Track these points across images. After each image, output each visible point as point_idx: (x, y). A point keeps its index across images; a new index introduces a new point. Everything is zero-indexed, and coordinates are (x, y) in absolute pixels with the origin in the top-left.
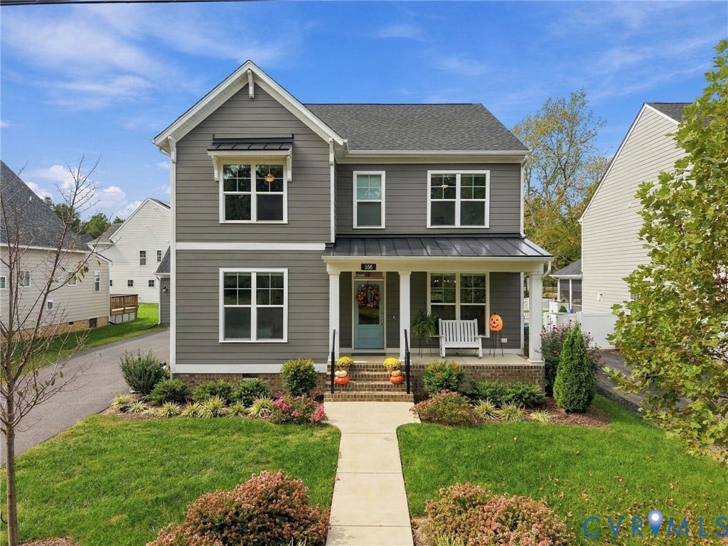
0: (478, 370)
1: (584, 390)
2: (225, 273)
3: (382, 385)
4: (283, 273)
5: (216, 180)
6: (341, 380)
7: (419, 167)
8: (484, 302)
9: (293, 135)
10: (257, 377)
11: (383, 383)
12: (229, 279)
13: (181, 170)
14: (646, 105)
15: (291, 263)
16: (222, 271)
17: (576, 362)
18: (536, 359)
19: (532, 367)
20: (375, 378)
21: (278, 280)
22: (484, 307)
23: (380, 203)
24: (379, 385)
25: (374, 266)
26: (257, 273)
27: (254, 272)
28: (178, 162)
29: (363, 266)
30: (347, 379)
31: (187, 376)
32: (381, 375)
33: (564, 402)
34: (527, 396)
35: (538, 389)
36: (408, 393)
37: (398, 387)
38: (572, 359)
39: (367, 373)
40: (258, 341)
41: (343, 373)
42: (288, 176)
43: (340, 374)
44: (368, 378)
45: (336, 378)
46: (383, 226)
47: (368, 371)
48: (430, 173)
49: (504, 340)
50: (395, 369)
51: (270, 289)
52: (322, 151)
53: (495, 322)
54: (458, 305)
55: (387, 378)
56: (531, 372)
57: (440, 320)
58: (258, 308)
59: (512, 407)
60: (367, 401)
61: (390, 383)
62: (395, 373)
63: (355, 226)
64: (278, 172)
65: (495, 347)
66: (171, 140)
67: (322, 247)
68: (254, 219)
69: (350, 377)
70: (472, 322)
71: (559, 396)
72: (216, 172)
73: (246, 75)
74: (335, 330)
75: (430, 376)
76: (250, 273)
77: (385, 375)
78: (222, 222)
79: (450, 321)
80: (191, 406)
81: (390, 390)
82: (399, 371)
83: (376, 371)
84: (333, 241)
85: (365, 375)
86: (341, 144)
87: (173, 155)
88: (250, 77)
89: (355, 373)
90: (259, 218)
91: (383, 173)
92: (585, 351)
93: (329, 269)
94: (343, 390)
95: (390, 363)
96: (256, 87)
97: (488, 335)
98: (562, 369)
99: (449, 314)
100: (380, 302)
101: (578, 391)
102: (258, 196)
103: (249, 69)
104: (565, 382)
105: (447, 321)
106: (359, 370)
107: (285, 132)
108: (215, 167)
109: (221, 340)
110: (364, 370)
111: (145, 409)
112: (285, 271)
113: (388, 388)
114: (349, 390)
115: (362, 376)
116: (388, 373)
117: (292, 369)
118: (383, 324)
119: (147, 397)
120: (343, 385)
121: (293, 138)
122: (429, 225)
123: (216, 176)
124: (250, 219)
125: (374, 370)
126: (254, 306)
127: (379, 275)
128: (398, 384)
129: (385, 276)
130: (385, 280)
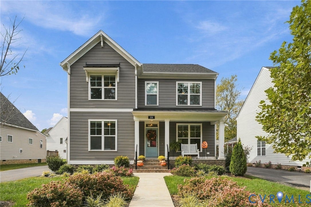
0: (197, 162)
1: (243, 166)
2: (91, 122)
5: (87, 81)
6: (140, 164)
7: (173, 80)
8: (200, 137)
11: (158, 166)
12: (93, 124)
13: (72, 78)
14: (263, 68)
15: (119, 117)
16: (89, 120)
17: (239, 154)
18: (222, 156)
19: (220, 160)
20: (154, 164)
21: (113, 125)
22: (200, 139)
23: (156, 95)
24: (156, 167)
25: (154, 117)
26: (105, 122)
27: (103, 121)
28: (71, 74)
29: (149, 117)
30: (142, 164)
31: (75, 165)
32: (157, 163)
33: (234, 172)
34: (219, 169)
35: (222, 167)
36: (168, 169)
37: (164, 167)
38: (237, 153)
40: (105, 151)
41: (141, 161)
42: (117, 80)
43: (139, 162)
44: (152, 164)
45: (137, 164)
46: (158, 105)
48: (177, 82)
49: (208, 153)
51: (110, 128)
52: (131, 70)
53: (204, 144)
54: (189, 138)
55: (159, 164)
56: (220, 162)
57: (182, 144)
58: (105, 137)
59: (212, 172)
60: (151, 172)
61: (161, 166)
62: (162, 161)
63: (146, 105)
64: (113, 78)
65: (204, 156)
66: (68, 64)
67: (131, 110)
68: (103, 99)
69: (144, 164)
70: (195, 145)
71: (232, 169)
72: (87, 78)
73: (100, 36)
74: (137, 145)
75: (178, 162)
76: (101, 122)
78: (90, 100)
79: (186, 145)
80: (75, 173)
82: (164, 161)
84: (136, 108)
85: (150, 163)
86: (140, 66)
87: (69, 71)
88: (101, 38)
89: (146, 162)
90: (105, 98)
91: (158, 82)
92: (243, 150)
93: (135, 118)
94: (141, 168)
95: (161, 158)
96: (104, 43)
97: (201, 151)
98: (233, 158)
99: (185, 142)
100: (157, 137)
101: (240, 166)
102: (105, 89)
103: (101, 34)
104: (234, 163)
105: (185, 145)
106: (148, 162)
107: (116, 62)
108: (87, 75)
109: (89, 150)
111: (55, 175)
112: (116, 121)
113: (160, 168)
114: (143, 168)
116: (160, 162)
117: (119, 159)
118: (158, 147)
119: (57, 171)
120: (140, 166)
121: (120, 64)
122: (177, 105)
123: (87, 80)
124: (101, 99)
125: (154, 161)
126: (103, 136)
127: (156, 126)
128: (164, 166)
129: (158, 126)
130: (158, 128)
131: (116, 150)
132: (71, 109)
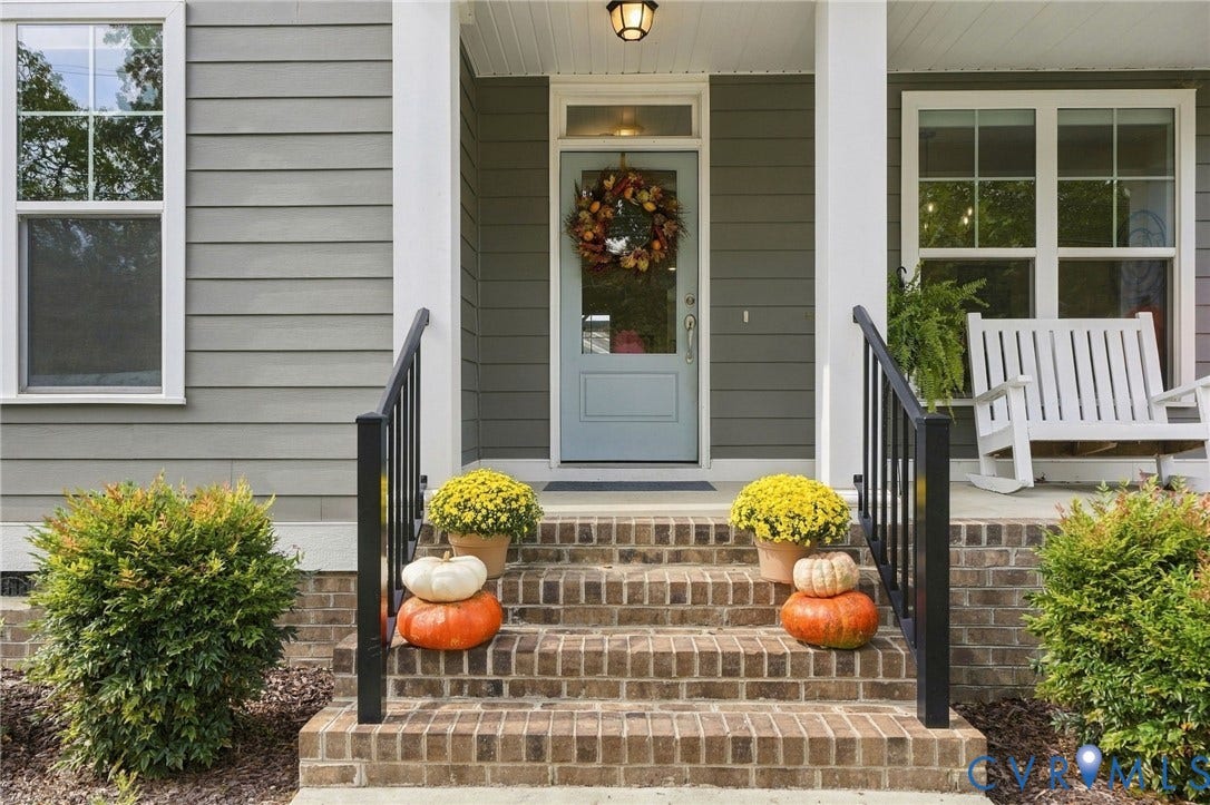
3: (732, 660)
6: (437, 616)
8: (1170, 242)
11: (734, 641)
24: (709, 658)
32: (720, 587)
36: (935, 718)
39: (621, 572)
44: (630, 605)
45: (406, 609)
47: (626, 557)
50: (818, 543)
54: (1047, 255)
55: (765, 604)
57: (970, 317)
61: (786, 644)
62: (810, 572)
69: (510, 595)
74: (424, 318)
77: (741, 588)
81: (788, 697)
82: (841, 560)
83: (677, 558)
85: (615, 587)
89: (547, 573)
94: (458, 689)
95: (780, 508)
100: (678, 247)
105: (1006, 324)
106: (574, 558)
110: (606, 558)
112: (169, 12)
113: (770, 679)
114: (497, 689)
115: (593, 589)
116: (769, 568)
118: (694, 353)
120: (453, 656)
125: (666, 550)
127: (673, 119)
128: (846, 651)
129: (702, 119)
130: (701, 142)
131: (171, 390)
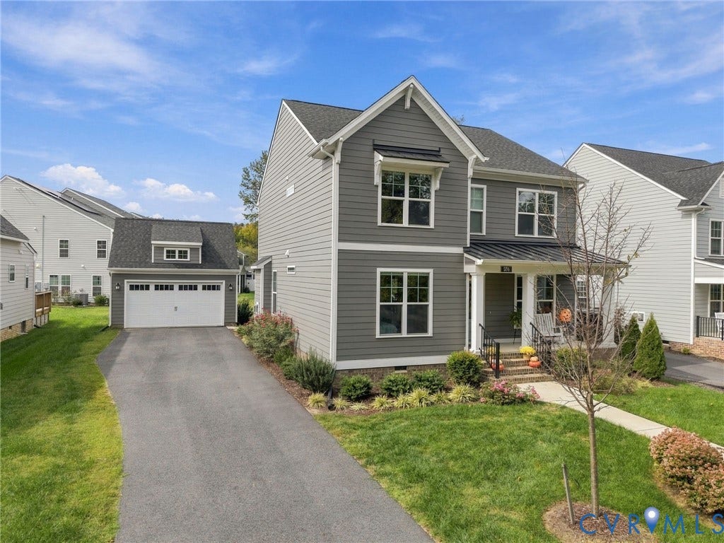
2: (381, 273)
3: (527, 369)
4: (429, 274)
5: (375, 184)
7: (511, 185)
8: (552, 299)
9: (440, 148)
10: (405, 369)
11: (523, 368)
12: (386, 279)
13: (344, 172)
14: (584, 145)
15: (436, 265)
16: (379, 270)
20: (517, 364)
21: (424, 280)
22: (552, 302)
23: (482, 212)
24: (525, 370)
25: (510, 268)
26: (408, 273)
27: (405, 272)
28: (341, 164)
29: (502, 268)
31: (345, 372)
32: (521, 361)
36: (549, 374)
37: (538, 370)
39: (511, 360)
40: (408, 336)
42: (436, 184)
44: (512, 364)
46: (484, 233)
48: (517, 189)
50: (532, 355)
51: (418, 288)
52: (461, 165)
55: (526, 363)
58: (408, 306)
61: (530, 367)
62: (533, 359)
64: (427, 181)
66: (341, 141)
67: (459, 250)
68: (405, 223)
72: (376, 176)
73: (406, 90)
74: (480, 325)
76: (402, 273)
77: (523, 361)
78: (380, 225)
81: (532, 373)
84: (468, 246)
85: (510, 362)
86: (483, 161)
87: (339, 156)
88: (410, 91)
90: (409, 223)
91: (485, 187)
93: (477, 271)
96: (412, 102)
102: (410, 202)
103: (412, 83)
106: (504, 358)
107: (433, 145)
108: (377, 172)
109: (378, 336)
112: (431, 271)
113: (530, 372)
114: (504, 375)
115: (508, 362)
116: (526, 359)
121: (439, 151)
122: (518, 235)
123: (375, 180)
124: (402, 223)
126: (405, 304)
131: (430, 333)
132: (340, 243)
